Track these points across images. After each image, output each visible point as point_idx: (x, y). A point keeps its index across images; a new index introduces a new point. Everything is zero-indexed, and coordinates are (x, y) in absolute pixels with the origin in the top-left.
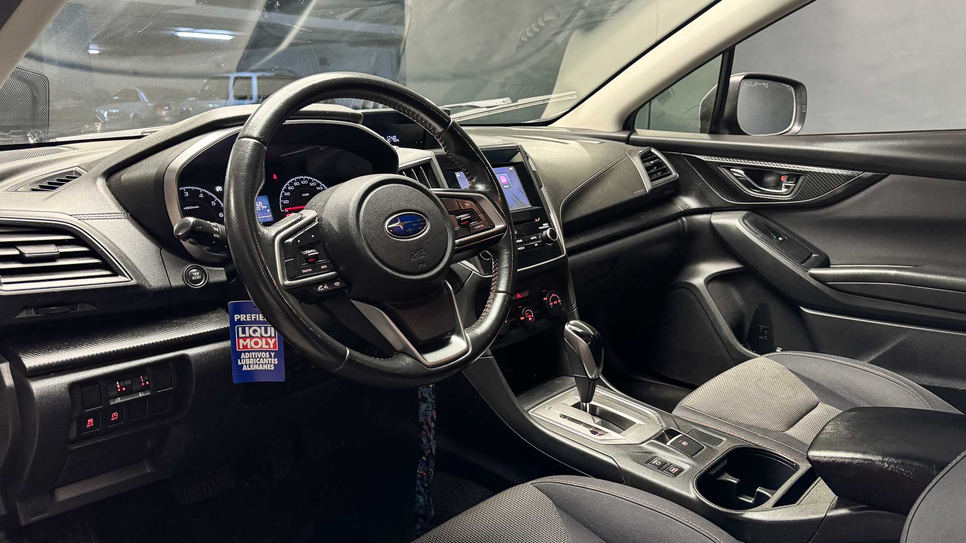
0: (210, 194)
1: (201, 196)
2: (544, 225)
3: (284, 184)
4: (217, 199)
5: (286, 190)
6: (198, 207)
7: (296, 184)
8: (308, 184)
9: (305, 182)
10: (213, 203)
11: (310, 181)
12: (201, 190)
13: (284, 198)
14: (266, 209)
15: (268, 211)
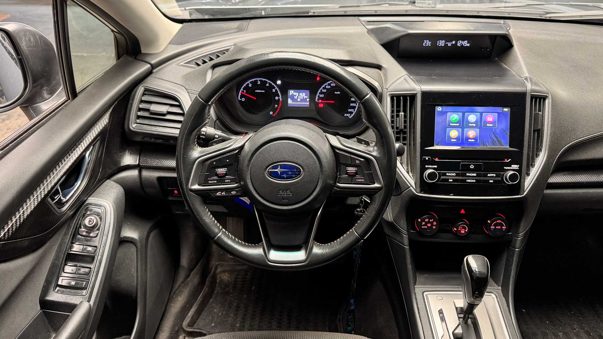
0: (273, 84)
1: (268, 85)
2: (512, 166)
3: (324, 84)
4: (276, 88)
5: (324, 88)
6: (264, 91)
7: (332, 85)
10: (274, 90)
12: (268, 81)
13: (321, 93)
14: (306, 98)
15: (308, 100)
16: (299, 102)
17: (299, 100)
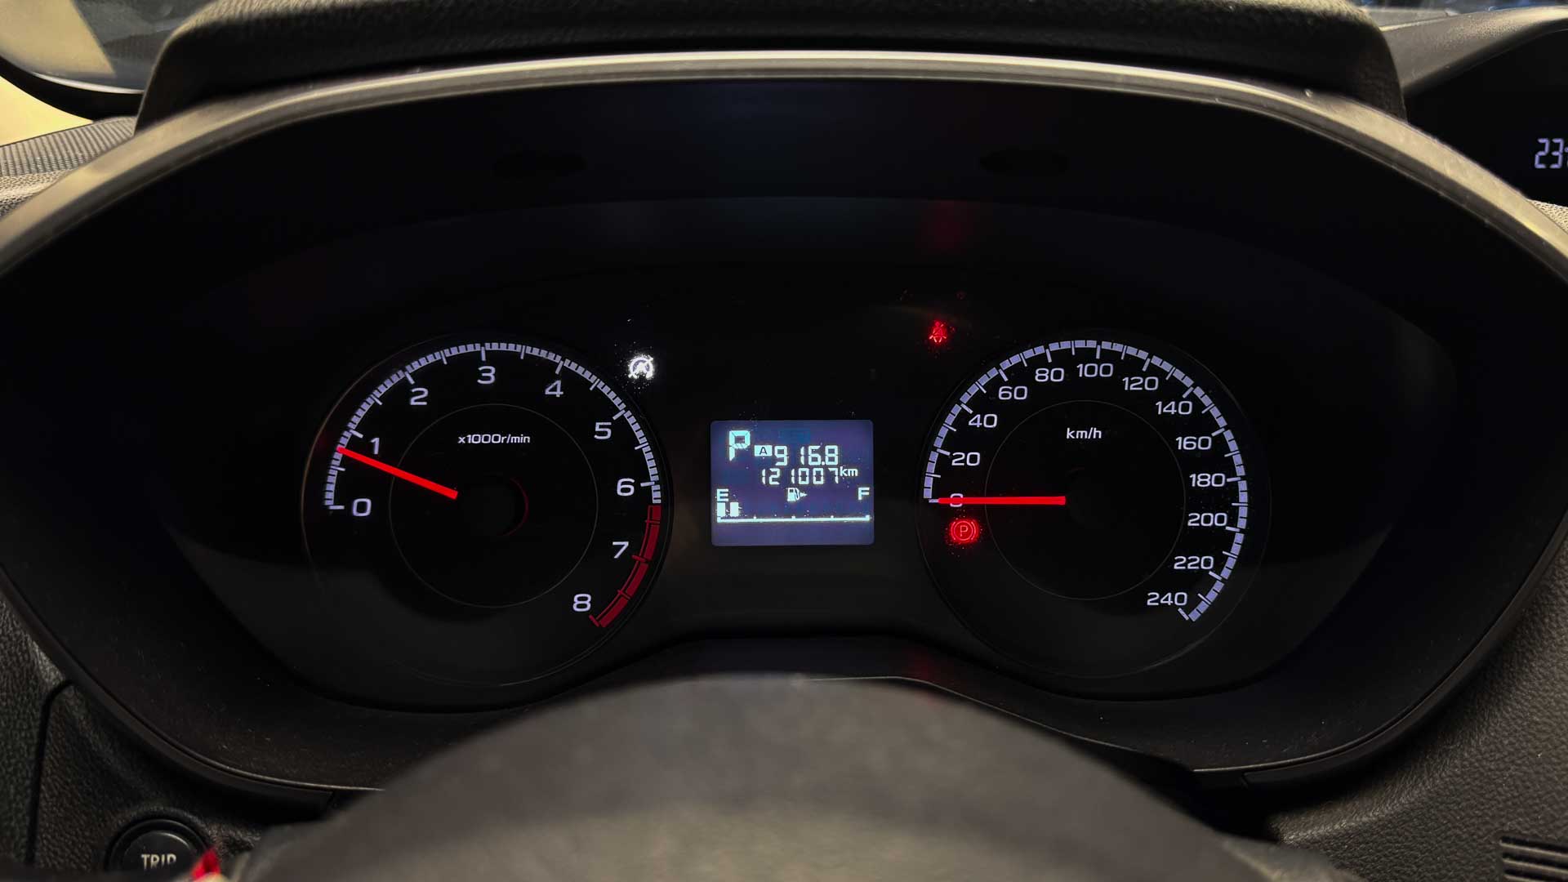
0: (596, 383)
1: (555, 390)
3: (983, 371)
4: (623, 411)
5: (982, 404)
6: (525, 439)
7: (1043, 376)
8: (1116, 381)
9: (1099, 371)
10: (603, 431)
11: (1132, 367)
12: (561, 363)
13: (963, 438)
14: (851, 485)
15: (863, 492)
16: (798, 509)
17: (792, 496)
